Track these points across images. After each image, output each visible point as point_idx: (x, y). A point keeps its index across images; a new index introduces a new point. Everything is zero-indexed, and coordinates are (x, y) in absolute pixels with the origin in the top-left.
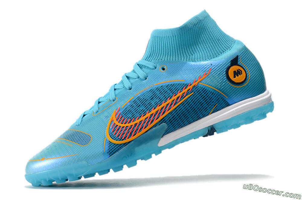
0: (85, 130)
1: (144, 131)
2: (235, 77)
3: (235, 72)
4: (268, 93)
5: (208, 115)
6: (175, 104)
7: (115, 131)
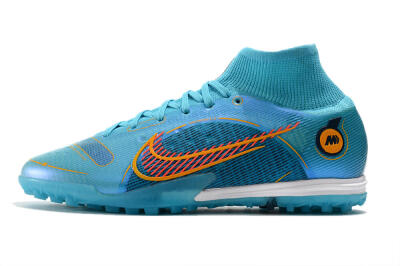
0: (110, 146)
1: (182, 174)
2: (327, 144)
3: (329, 137)
4: (364, 180)
5: (274, 182)
6: (236, 153)
7: (146, 162)
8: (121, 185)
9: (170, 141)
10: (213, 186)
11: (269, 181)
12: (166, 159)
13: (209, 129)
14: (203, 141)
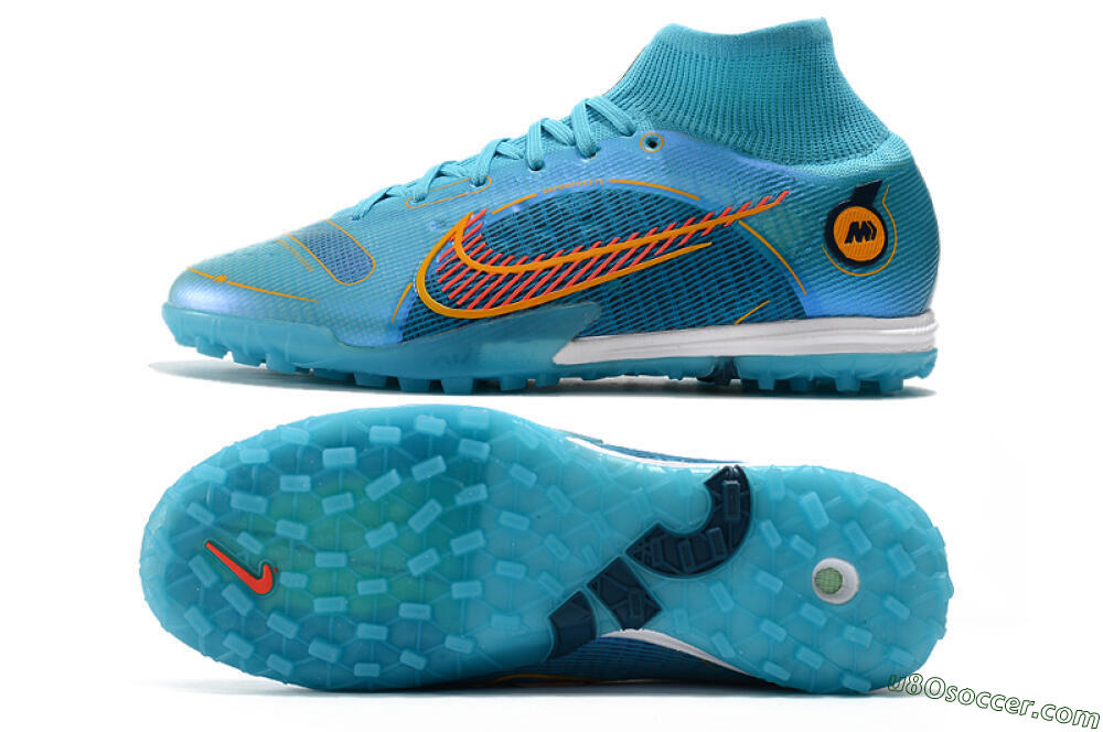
0: (367, 239)
1: (525, 303)
2: (849, 240)
3: (854, 225)
4: (932, 321)
5: (730, 323)
6: (644, 259)
7: (446, 277)
8: (389, 327)
9: (501, 230)
10: (595, 330)
11: (719, 322)
12: (492, 270)
13: (585, 204)
14: (574, 231)
